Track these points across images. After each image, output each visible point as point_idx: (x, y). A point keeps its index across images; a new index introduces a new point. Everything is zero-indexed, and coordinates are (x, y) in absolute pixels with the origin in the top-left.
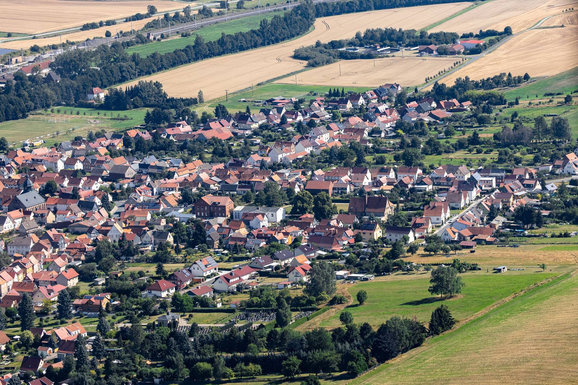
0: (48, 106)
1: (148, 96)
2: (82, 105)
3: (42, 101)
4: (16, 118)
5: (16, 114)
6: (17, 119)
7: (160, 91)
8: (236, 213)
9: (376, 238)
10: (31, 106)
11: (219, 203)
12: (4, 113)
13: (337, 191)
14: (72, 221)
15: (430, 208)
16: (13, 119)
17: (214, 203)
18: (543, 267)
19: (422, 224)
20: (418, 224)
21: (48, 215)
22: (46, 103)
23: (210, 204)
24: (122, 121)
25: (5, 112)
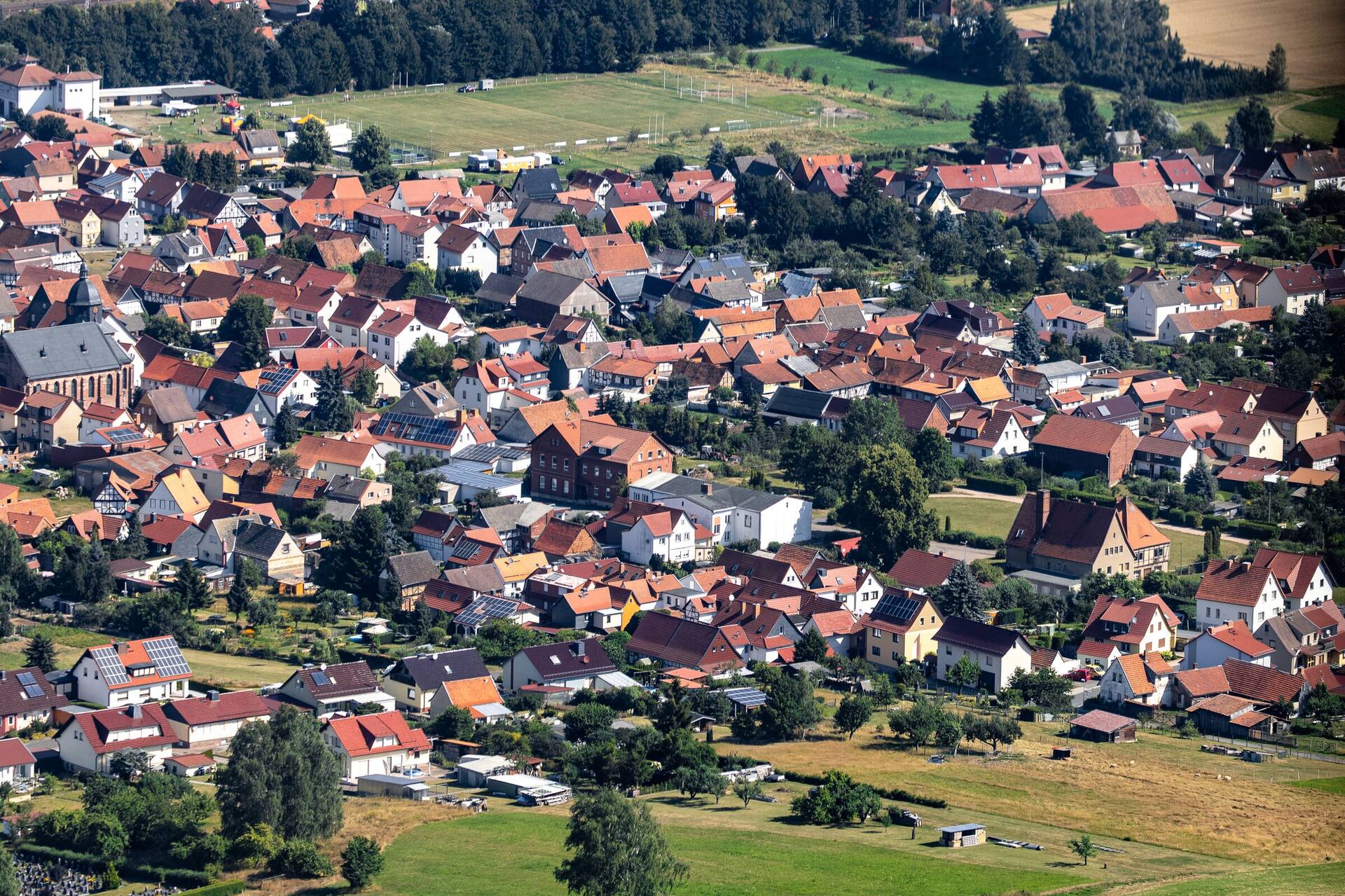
0: (755, 39)
1: (1101, 43)
2: (868, 51)
3: (731, 18)
4: (591, 64)
5: (596, 53)
6: (599, 71)
7: (1156, 33)
8: (637, 496)
9: (910, 654)
10: (678, 33)
11: (609, 452)
12: (548, 45)
13: (1145, 466)
14: (107, 447)
15: (1227, 573)
16: (582, 69)
17: (594, 450)
18: (1083, 849)
19: (1122, 628)
20: (1110, 624)
21: (59, 416)
22: (749, 27)
23: (579, 451)
24: (922, 122)
25: (554, 43)
